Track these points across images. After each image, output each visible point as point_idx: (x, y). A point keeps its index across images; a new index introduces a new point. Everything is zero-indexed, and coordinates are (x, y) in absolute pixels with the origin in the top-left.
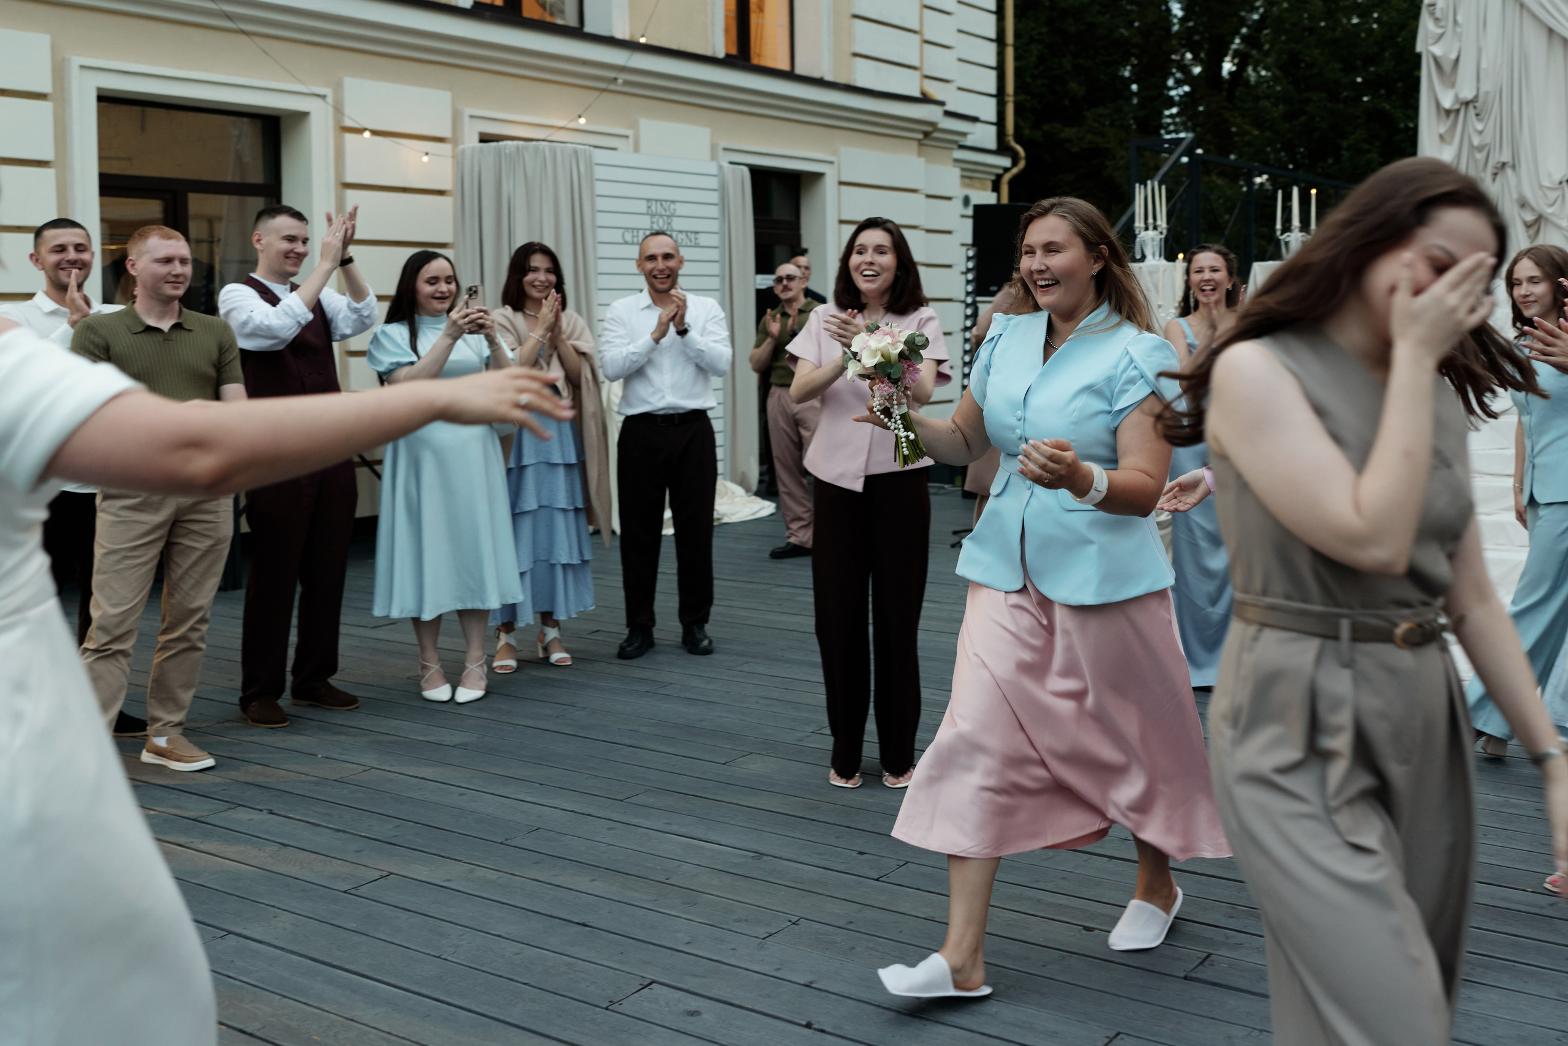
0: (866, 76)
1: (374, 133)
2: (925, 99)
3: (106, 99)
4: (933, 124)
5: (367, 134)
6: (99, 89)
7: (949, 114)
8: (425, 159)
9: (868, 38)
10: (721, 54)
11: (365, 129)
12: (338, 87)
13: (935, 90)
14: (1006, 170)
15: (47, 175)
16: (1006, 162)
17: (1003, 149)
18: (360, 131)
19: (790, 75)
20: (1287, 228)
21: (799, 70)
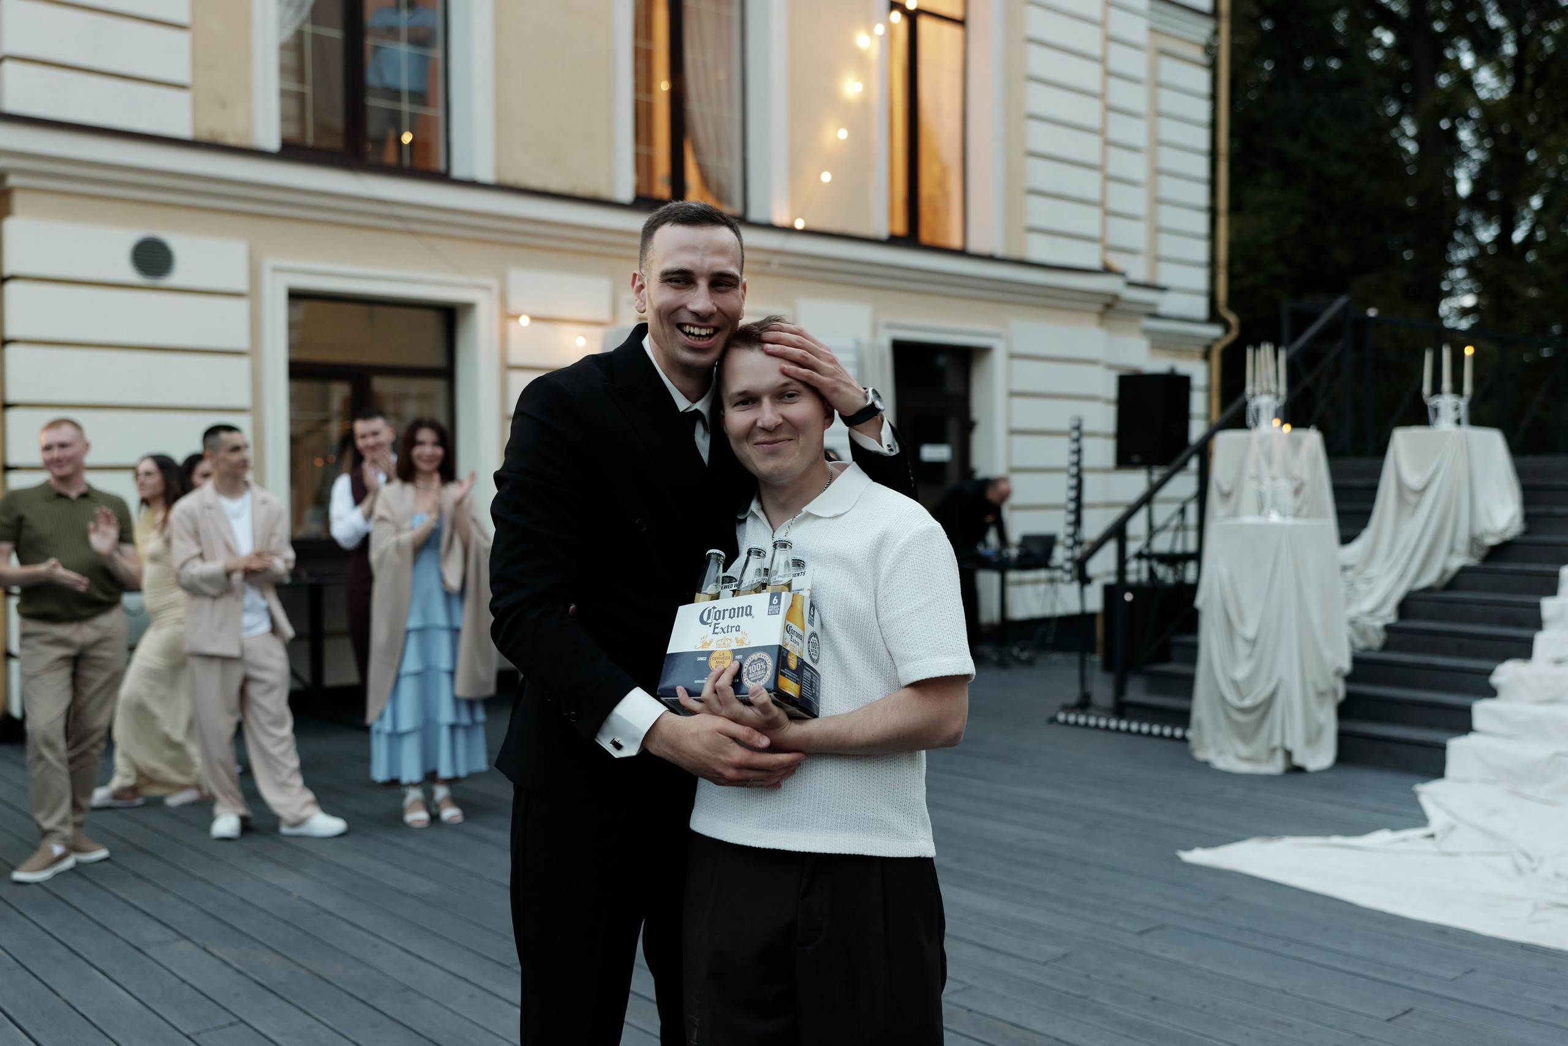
0: (1039, 249)
2: (1107, 270)
3: (296, 296)
4: (1116, 298)
6: (289, 288)
7: (1132, 284)
9: (1041, 212)
10: (883, 232)
12: (503, 280)
13: (1117, 261)
14: (1217, 340)
15: (243, 363)
16: (1215, 331)
17: (1214, 317)
19: (962, 253)
20: (1437, 390)
21: (974, 246)
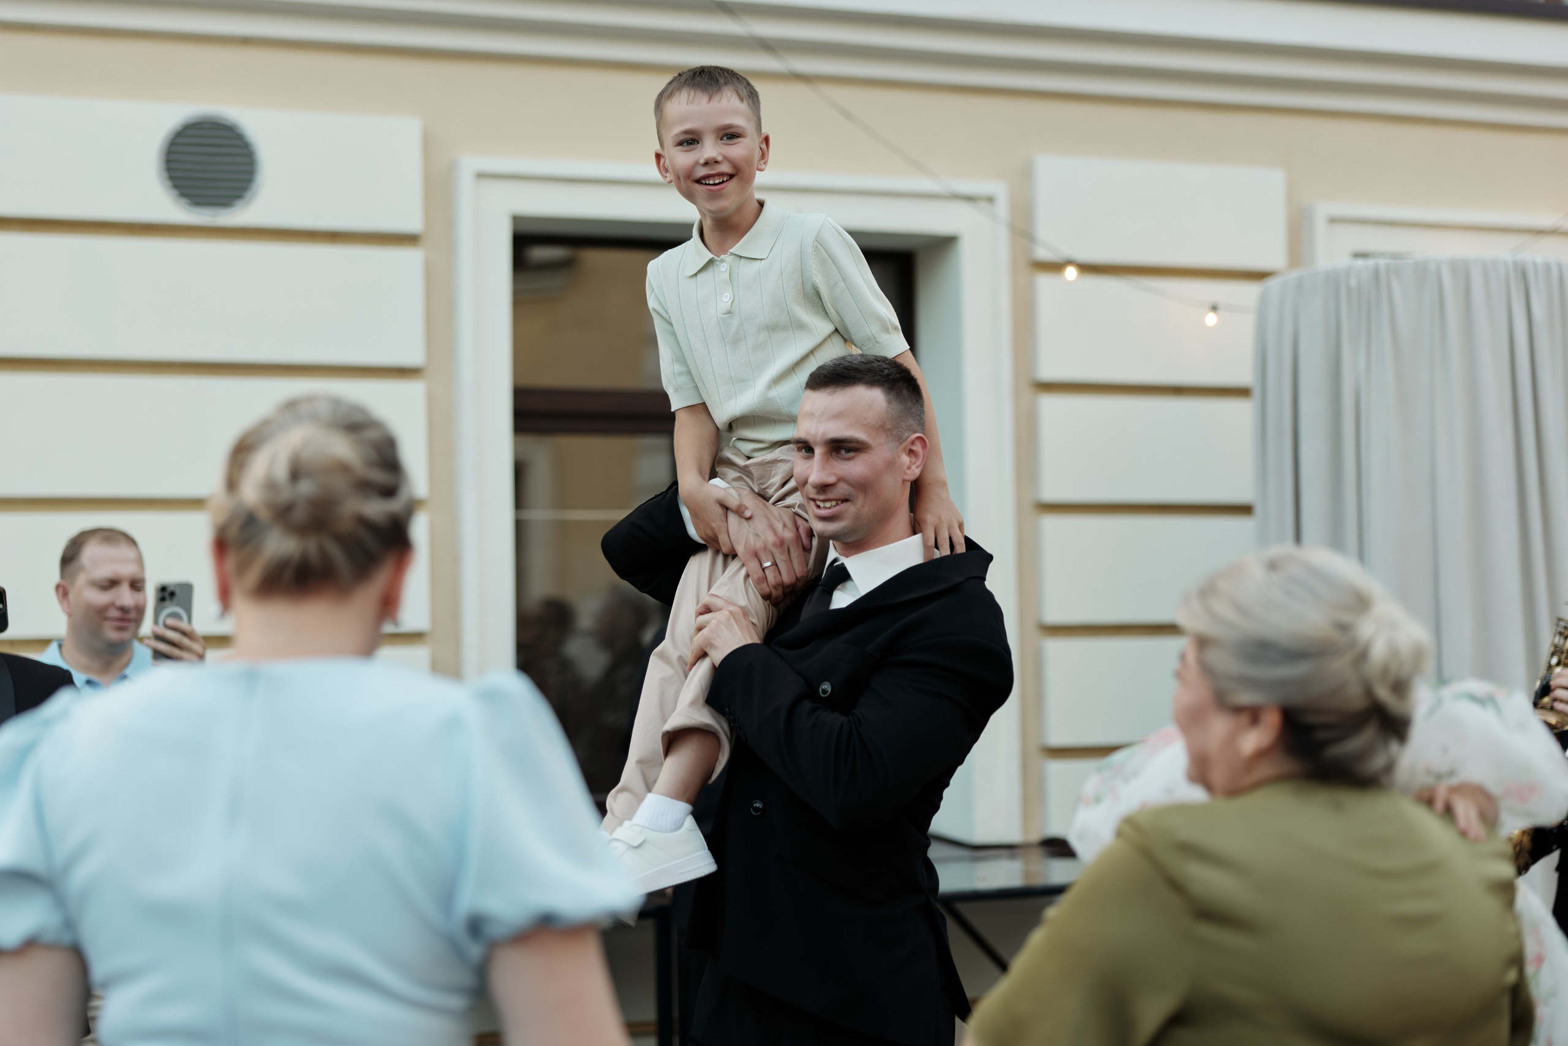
1: (1088, 268)
3: (529, 239)
5: (1071, 273)
6: (517, 220)
8: (1211, 319)
11: (1070, 262)
18: (1056, 267)
